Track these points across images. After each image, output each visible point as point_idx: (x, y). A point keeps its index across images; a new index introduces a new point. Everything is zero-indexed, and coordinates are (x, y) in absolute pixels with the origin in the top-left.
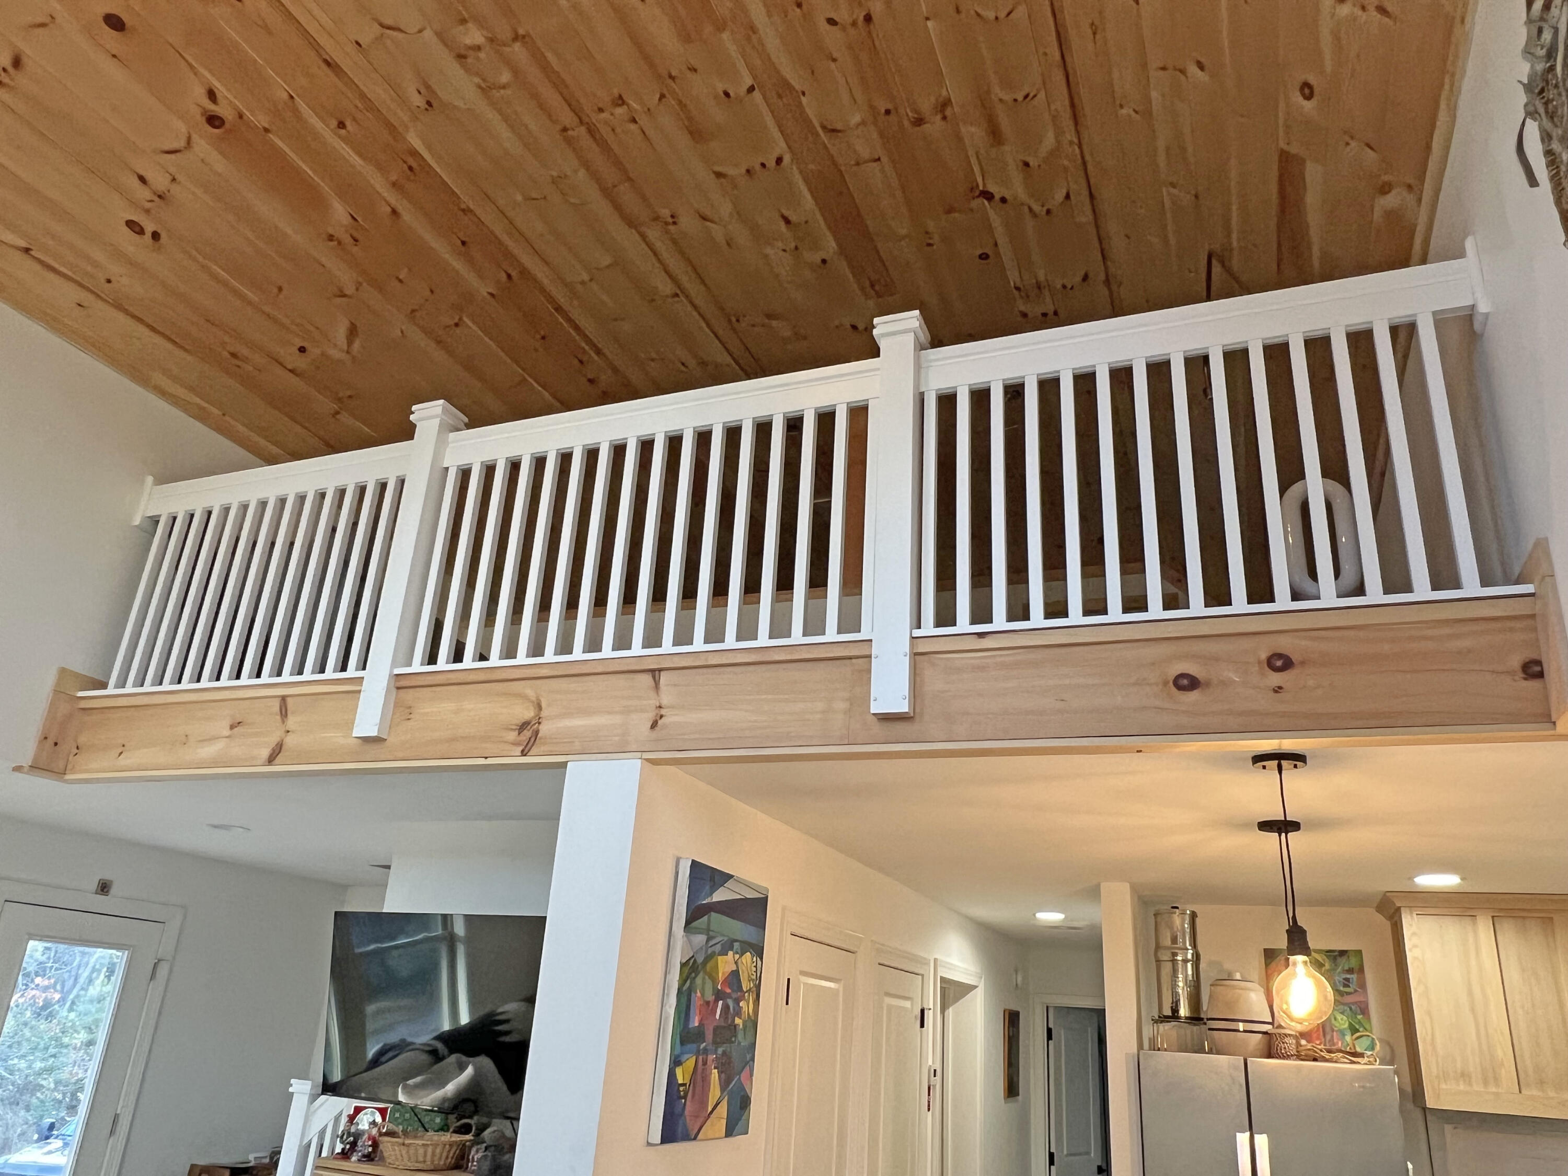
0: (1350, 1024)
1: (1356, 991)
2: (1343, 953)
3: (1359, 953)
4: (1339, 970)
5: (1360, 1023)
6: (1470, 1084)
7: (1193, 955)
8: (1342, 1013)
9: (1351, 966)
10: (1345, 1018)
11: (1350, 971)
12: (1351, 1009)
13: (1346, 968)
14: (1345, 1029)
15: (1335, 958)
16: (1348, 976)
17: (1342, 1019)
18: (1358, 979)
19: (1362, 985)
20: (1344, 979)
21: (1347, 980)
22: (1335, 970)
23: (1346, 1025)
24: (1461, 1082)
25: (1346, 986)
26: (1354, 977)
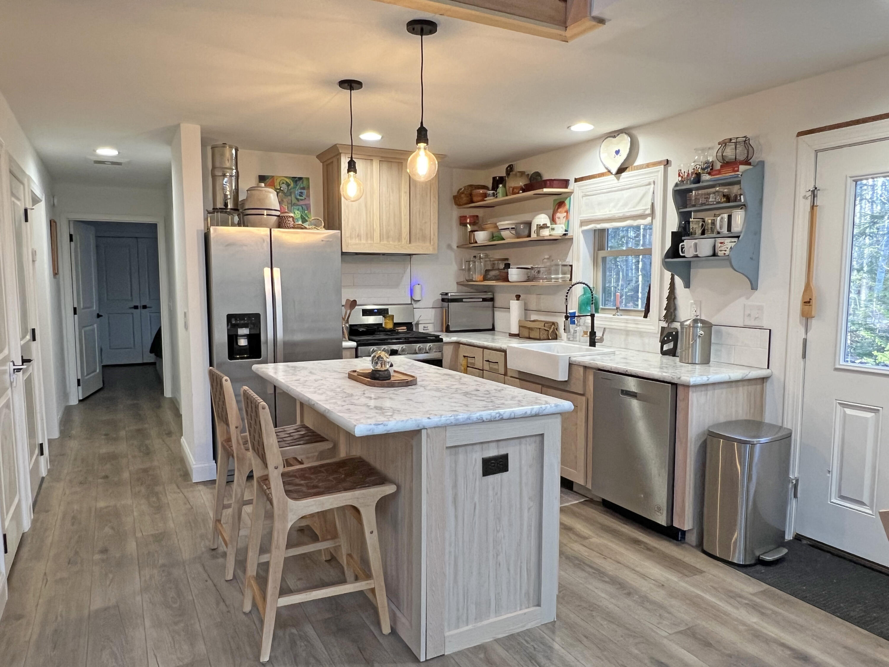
0: (301, 215)
1: (305, 199)
2: (300, 179)
3: (308, 179)
4: (298, 187)
5: (306, 215)
6: (361, 240)
7: (235, 172)
8: (298, 210)
9: (304, 186)
10: (299, 212)
11: (303, 188)
12: (302, 208)
13: (302, 186)
14: (299, 218)
15: (296, 181)
16: (302, 191)
17: (298, 213)
18: (307, 192)
19: (308, 196)
20: (300, 192)
21: (301, 193)
22: (296, 188)
23: (300, 216)
24: (357, 239)
25: (300, 196)
26: (305, 192)
